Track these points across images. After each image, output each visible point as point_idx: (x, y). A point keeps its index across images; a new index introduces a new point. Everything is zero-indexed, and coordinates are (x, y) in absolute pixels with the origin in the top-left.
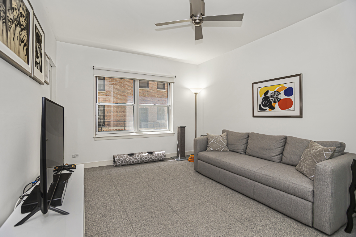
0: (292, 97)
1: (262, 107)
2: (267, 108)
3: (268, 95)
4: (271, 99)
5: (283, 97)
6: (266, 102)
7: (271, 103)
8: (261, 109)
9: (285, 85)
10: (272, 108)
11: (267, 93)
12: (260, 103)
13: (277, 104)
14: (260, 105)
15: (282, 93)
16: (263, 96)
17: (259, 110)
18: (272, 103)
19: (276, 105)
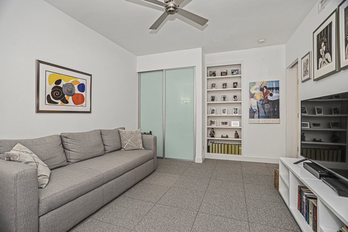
0: (84, 94)
1: (52, 99)
2: (59, 102)
3: (61, 85)
4: (64, 91)
5: (77, 91)
6: (58, 93)
7: (64, 95)
8: (50, 101)
9: (79, 80)
10: (66, 102)
11: (58, 82)
12: (49, 92)
13: (71, 97)
14: (49, 95)
15: (76, 86)
16: (54, 85)
17: (47, 103)
18: (66, 96)
19: (70, 99)
